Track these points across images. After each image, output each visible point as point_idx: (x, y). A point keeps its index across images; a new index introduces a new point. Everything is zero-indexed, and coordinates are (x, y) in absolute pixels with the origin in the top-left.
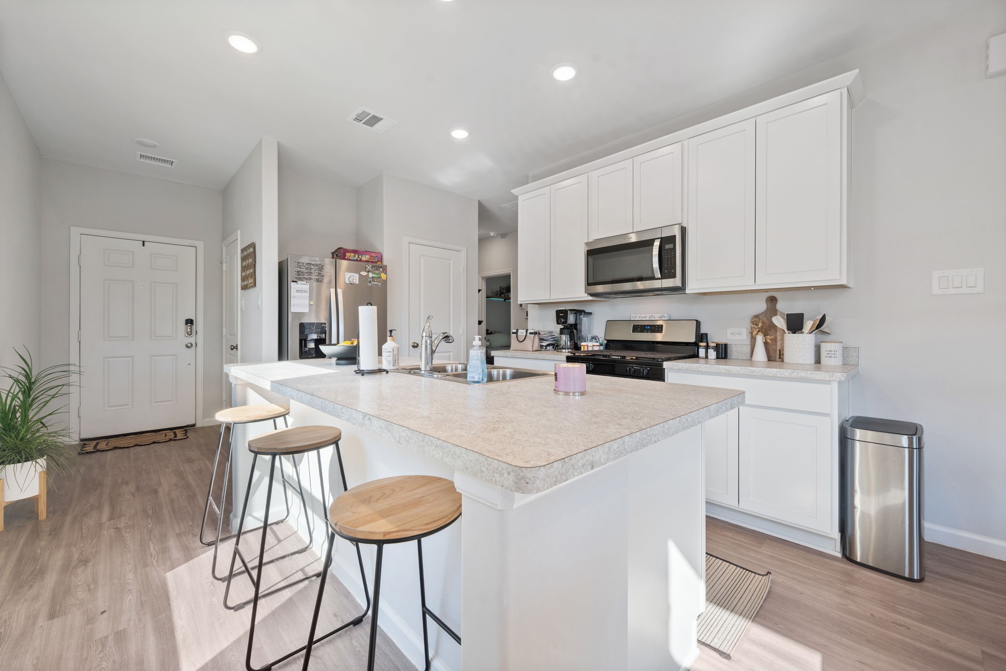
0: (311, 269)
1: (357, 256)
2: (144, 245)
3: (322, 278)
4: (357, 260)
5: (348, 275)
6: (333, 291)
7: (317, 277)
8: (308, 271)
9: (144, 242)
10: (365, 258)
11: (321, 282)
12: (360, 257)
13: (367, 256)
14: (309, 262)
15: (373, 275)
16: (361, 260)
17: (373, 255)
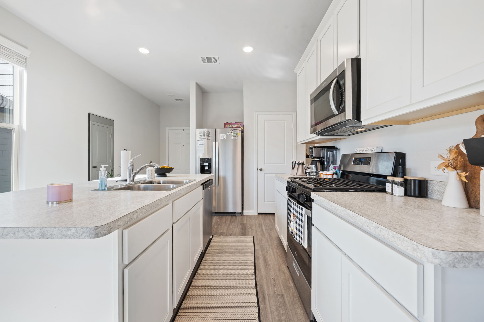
0: (205, 134)
1: (230, 126)
2: (184, 131)
3: (210, 138)
4: (230, 128)
5: (221, 135)
6: (214, 143)
7: (207, 138)
8: (204, 135)
9: (184, 129)
10: (235, 126)
11: (209, 139)
12: (232, 126)
13: (235, 125)
14: (204, 131)
15: (233, 134)
16: (232, 128)
17: (239, 124)
